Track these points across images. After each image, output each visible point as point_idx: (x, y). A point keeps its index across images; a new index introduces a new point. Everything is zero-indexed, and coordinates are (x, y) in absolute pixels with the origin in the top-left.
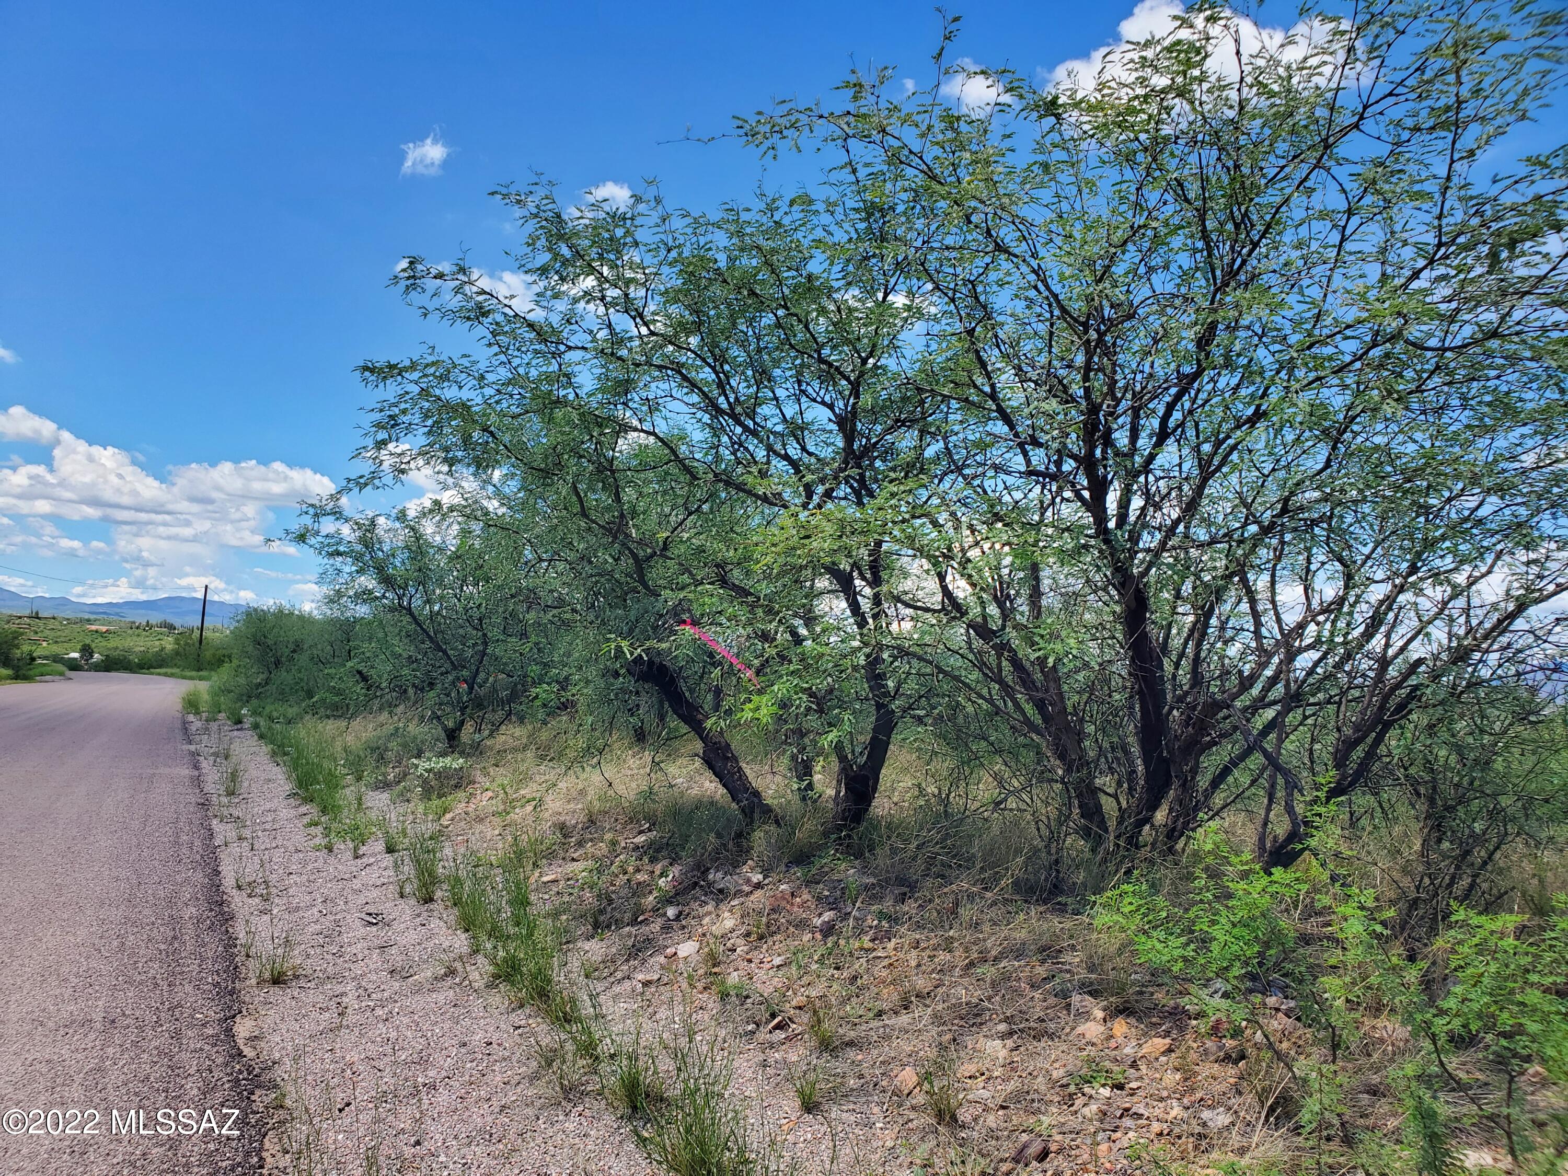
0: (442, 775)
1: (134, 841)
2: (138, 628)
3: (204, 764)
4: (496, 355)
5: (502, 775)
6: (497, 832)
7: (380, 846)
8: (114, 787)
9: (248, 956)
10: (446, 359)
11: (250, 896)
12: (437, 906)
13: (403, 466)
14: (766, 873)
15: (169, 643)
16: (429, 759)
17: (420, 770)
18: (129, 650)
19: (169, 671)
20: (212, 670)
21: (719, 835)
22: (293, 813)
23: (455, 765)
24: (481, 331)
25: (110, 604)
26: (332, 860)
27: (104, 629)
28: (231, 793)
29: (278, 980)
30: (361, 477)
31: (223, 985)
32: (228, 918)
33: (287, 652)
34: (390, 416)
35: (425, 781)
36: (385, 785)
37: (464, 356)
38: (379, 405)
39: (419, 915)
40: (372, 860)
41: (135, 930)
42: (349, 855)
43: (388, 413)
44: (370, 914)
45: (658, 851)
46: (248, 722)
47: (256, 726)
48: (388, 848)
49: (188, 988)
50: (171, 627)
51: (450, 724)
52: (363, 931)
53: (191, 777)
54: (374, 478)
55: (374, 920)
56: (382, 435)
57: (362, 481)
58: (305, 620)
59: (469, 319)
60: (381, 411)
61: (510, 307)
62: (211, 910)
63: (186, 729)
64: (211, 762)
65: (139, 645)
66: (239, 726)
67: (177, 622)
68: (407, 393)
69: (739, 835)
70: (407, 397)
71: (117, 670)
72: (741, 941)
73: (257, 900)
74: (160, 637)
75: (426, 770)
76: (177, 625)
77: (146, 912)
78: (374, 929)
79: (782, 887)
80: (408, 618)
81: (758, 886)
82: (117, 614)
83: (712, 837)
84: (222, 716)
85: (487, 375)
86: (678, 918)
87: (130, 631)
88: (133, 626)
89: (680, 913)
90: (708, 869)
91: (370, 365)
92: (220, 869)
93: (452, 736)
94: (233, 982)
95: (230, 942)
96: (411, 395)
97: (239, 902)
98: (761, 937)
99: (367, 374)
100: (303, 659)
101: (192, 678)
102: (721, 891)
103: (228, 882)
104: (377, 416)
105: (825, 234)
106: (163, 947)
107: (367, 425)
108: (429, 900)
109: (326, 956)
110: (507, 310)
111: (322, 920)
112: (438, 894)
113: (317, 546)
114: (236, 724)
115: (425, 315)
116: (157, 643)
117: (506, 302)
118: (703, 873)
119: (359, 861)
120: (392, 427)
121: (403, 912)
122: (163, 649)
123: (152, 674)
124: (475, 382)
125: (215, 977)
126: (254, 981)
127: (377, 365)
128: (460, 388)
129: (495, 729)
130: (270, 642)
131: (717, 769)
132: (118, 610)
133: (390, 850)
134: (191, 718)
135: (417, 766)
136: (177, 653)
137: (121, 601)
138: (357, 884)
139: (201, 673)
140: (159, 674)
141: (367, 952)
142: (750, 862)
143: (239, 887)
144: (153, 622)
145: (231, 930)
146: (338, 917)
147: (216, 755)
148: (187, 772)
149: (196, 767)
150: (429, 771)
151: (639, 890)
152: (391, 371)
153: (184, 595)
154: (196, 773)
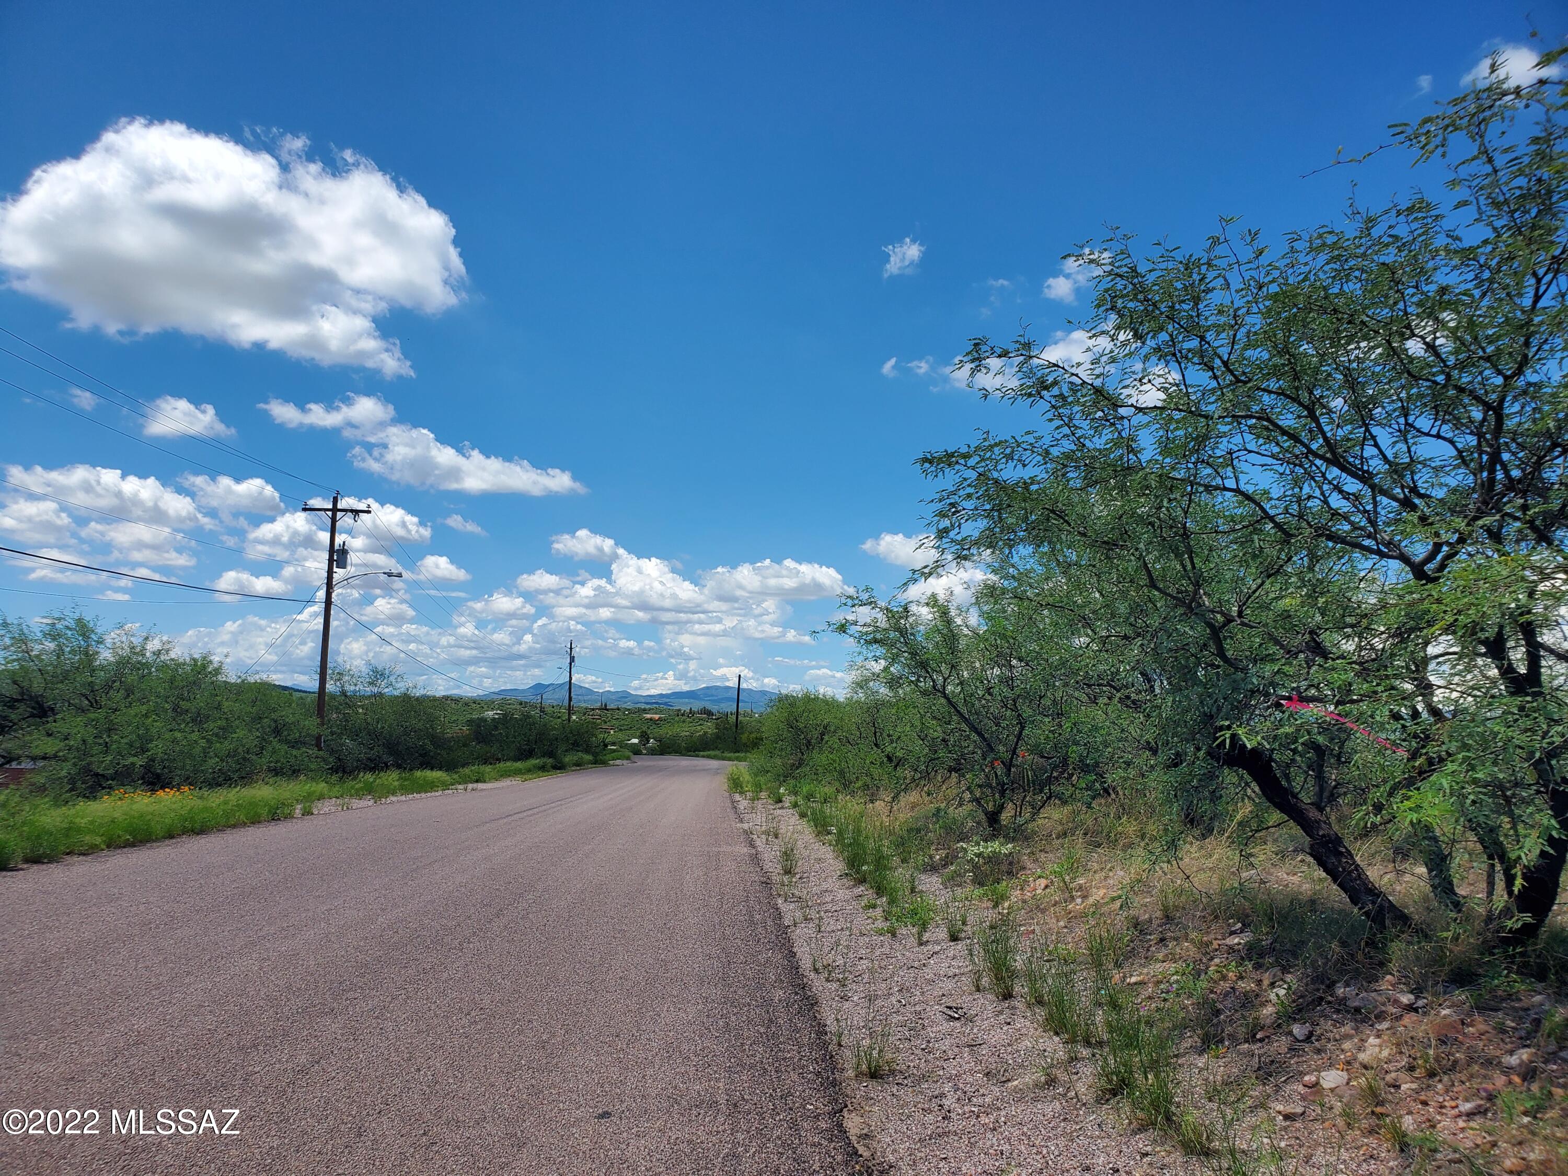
0: (993, 859)
1: (717, 920)
2: (683, 715)
3: (758, 843)
4: (1058, 428)
5: (1052, 862)
6: (1062, 924)
7: (943, 933)
8: (689, 865)
9: (840, 1045)
10: (1009, 438)
11: (828, 980)
12: (1019, 1004)
13: (965, 552)
14: (1418, 991)
15: (709, 728)
16: (978, 844)
17: (970, 855)
18: (677, 735)
19: (712, 753)
20: (746, 751)
21: (1343, 944)
22: (848, 894)
23: (1004, 851)
24: (1043, 406)
25: (661, 696)
26: (897, 946)
27: (657, 717)
28: (788, 872)
29: (874, 1074)
30: (926, 567)
31: (825, 1075)
32: (811, 1003)
33: (816, 734)
34: (950, 504)
35: (976, 867)
36: (932, 868)
37: (1028, 433)
38: (938, 496)
39: (1001, 1012)
40: (937, 948)
41: (735, 1010)
42: (913, 941)
43: (948, 501)
44: (950, 1008)
45: (1261, 955)
46: (788, 800)
47: (795, 805)
48: (952, 936)
49: (794, 1076)
50: (709, 713)
51: (990, 807)
52: (946, 1026)
53: (751, 855)
54: (938, 567)
55: (955, 1014)
56: (946, 523)
57: (926, 570)
58: (830, 704)
59: (1030, 395)
60: (940, 501)
61: (1077, 375)
62: (797, 994)
63: (735, 807)
64: (764, 841)
65: (683, 730)
66: (780, 805)
67: (714, 708)
68: (965, 479)
69: (1371, 943)
70: (965, 484)
71: (669, 753)
72: (1403, 1076)
73: (835, 985)
74: (701, 722)
75: (975, 854)
76: (714, 711)
77: (740, 992)
78: (957, 1024)
79: (1444, 1012)
80: (943, 701)
81: (1411, 1008)
82: (666, 704)
83: (1335, 945)
84: (763, 795)
85: (1052, 450)
86: (1308, 1038)
87: (677, 718)
88: (678, 713)
89: (1311, 1034)
90: (1334, 983)
91: (929, 456)
92: (795, 950)
93: (993, 818)
94: (833, 1073)
95: (821, 1030)
96: (969, 482)
97: (818, 984)
98: (1432, 1074)
99: (927, 465)
100: (832, 740)
101: (730, 759)
102: (1357, 1010)
103: (806, 963)
104: (939, 506)
105: (1450, 240)
106: (762, 1030)
107: (929, 515)
108: (1007, 996)
109: (916, 1052)
110: (1074, 379)
111: (902, 1010)
112: (1017, 989)
113: (857, 635)
114: (777, 802)
115: (986, 396)
116: (699, 728)
117: (1074, 370)
118: (1328, 987)
119: (924, 949)
120: (954, 513)
121: (983, 1008)
122: (705, 733)
123: (697, 756)
124: (1039, 458)
125: (815, 1065)
126: (851, 1073)
127: (935, 455)
128: (1024, 466)
129: (1036, 811)
130: (802, 726)
131: (1330, 866)
132: (668, 700)
133: (954, 938)
134: (737, 797)
135: (965, 850)
136: (717, 737)
137: (669, 692)
138: (928, 973)
139: (737, 754)
140: (703, 757)
141: (956, 1050)
142: (1389, 977)
143: (816, 970)
144: (695, 709)
145: (819, 1017)
146: (918, 1008)
147: (767, 833)
148: (746, 850)
149: (752, 845)
150: (979, 855)
151: (1249, 1001)
152: (949, 459)
153: (718, 684)
154: (754, 851)
